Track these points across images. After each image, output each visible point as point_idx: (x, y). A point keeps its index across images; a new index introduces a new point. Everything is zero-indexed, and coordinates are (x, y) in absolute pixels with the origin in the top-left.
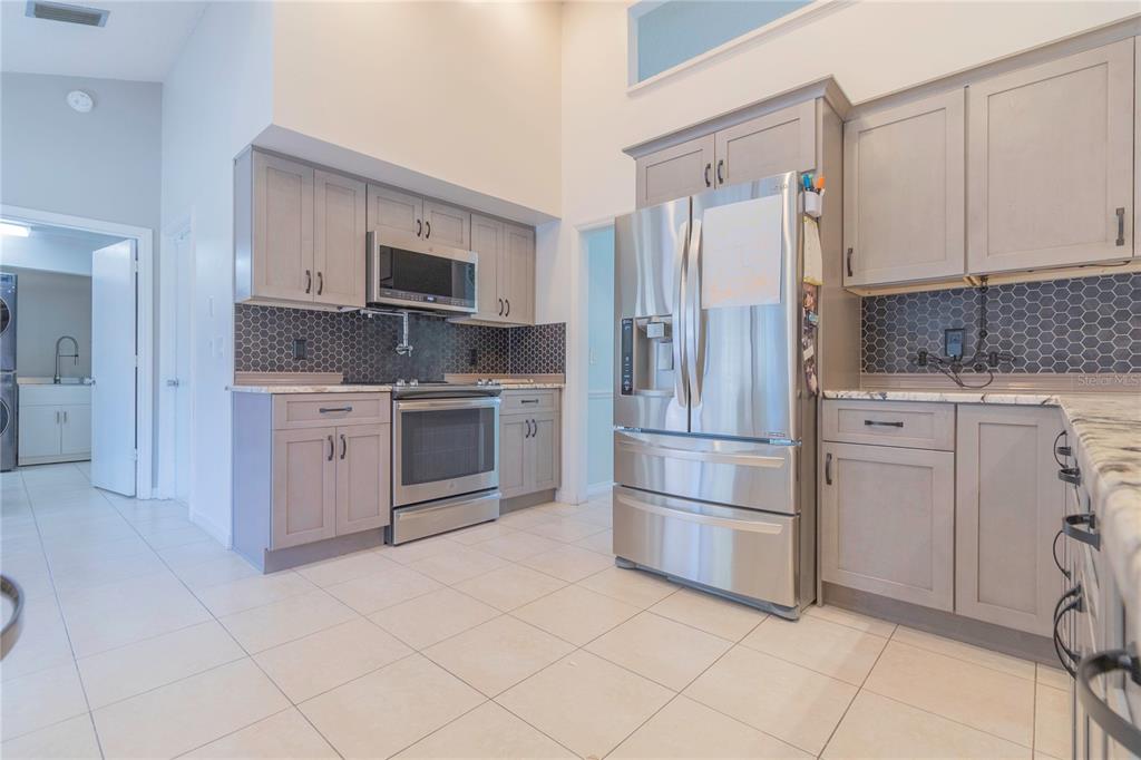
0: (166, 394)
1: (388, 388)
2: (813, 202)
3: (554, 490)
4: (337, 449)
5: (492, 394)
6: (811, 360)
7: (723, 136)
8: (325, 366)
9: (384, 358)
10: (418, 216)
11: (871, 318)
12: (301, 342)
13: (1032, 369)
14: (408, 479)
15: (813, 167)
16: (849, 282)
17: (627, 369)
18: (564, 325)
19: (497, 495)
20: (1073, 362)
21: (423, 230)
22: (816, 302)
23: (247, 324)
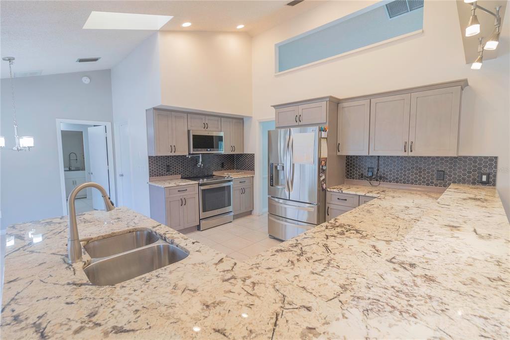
0: (119, 179)
1: (197, 182)
2: (324, 134)
3: (251, 211)
4: (183, 202)
5: (229, 181)
6: (324, 180)
7: (301, 107)
8: (175, 173)
9: (193, 169)
10: (204, 122)
11: (348, 162)
12: (168, 166)
13: (390, 182)
14: (204, 211)
15: (325, 122)
16: (339, 154)
17: (271, 179)
18: (254, 154)
19: (232, 214)
20: (401, 180)
21: (206, 126)
22: (326, 163)
23: (152, 162)
